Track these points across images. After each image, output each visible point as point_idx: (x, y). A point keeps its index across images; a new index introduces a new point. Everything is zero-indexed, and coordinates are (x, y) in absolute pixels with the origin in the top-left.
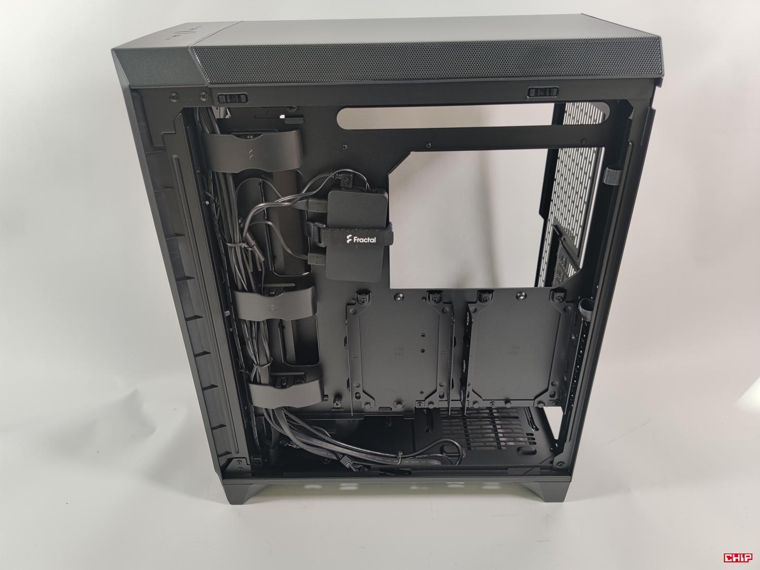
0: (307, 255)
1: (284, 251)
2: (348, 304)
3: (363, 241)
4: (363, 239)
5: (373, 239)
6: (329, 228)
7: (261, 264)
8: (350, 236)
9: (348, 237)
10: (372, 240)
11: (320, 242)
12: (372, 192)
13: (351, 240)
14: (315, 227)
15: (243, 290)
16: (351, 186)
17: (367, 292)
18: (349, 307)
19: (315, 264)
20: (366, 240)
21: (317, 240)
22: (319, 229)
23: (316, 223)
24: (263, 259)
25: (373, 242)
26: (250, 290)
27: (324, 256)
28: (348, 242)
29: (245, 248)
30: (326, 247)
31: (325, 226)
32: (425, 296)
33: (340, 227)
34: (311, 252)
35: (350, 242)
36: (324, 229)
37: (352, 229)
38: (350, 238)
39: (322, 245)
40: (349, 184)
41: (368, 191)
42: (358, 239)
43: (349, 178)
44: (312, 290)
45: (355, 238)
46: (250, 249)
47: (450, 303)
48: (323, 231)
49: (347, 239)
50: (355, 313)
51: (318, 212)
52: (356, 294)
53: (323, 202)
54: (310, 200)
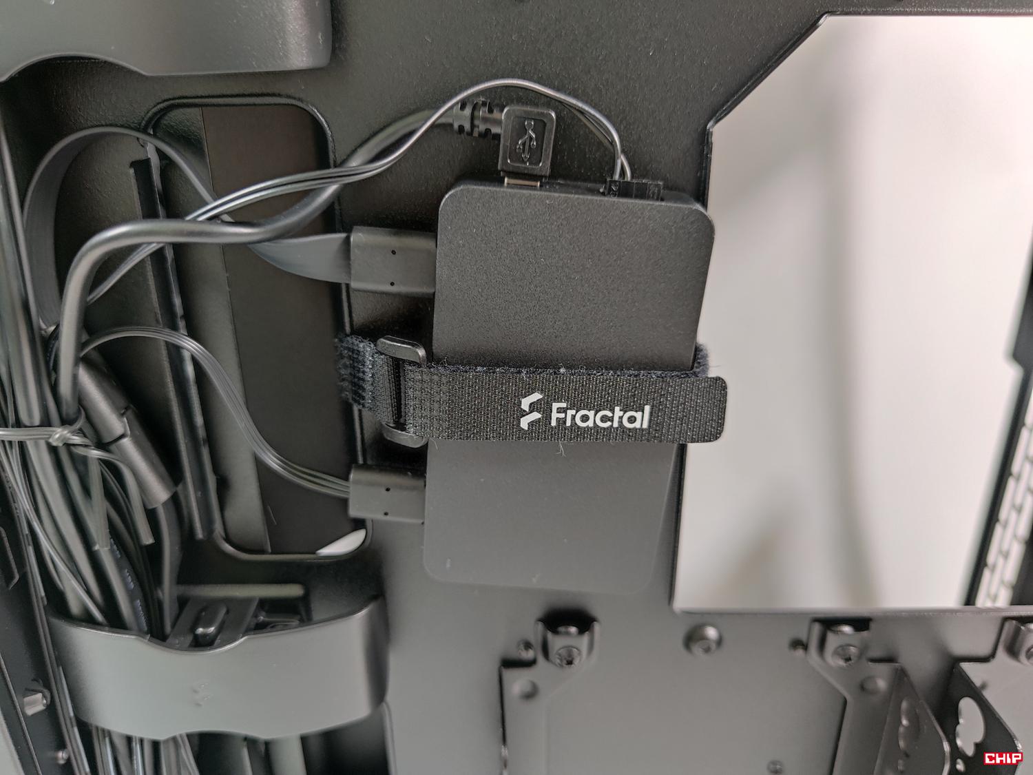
0: (347, 479)
1: (260, 465)
2: (509, 663)
3: (590, 423)
4: (591, 414)
5: (638, 415)
6: (439, 361)
7: (151, 515)
8: (536, 396)
9: (525, 404)
10: (632, 420)
11: (401, 426)
12: (642, 193)
13: (536, 416)
14: (380, 360)
15: (88, 620)
16: (544, 166)
17: (583, 621)
18: (509, 674)
19: (380, 517)
20: (604, 419)
21: (385, 416)
22: (397, 365)
23: (384, 342)
24: (160, 493)
25: (637, 425)
26: (115, 622)
27: (420, 483)
28: (524, 423)
29: (68, 446)
30: (426, 447)
31: (421, 352)
32: (804, 638)
33: (492, 361)
34: (365, 467)
35: (531, 424)
36: (419, 365)
37: (546, 366)
38: (533, 407)
39: (409, 438)
40: (536, 155)
41: (625, 191)
42: (570, 413)
43: (541, 125)
44: (370, 616)
45: (555, 406)
46: (95, 453)
47: (889, 659)
48: (413, 376)
49: (524, 414)
50: (531, 694)
51: (394, 289)
52: (540, 626)
53: (418, 243)
54: (359, 237)
